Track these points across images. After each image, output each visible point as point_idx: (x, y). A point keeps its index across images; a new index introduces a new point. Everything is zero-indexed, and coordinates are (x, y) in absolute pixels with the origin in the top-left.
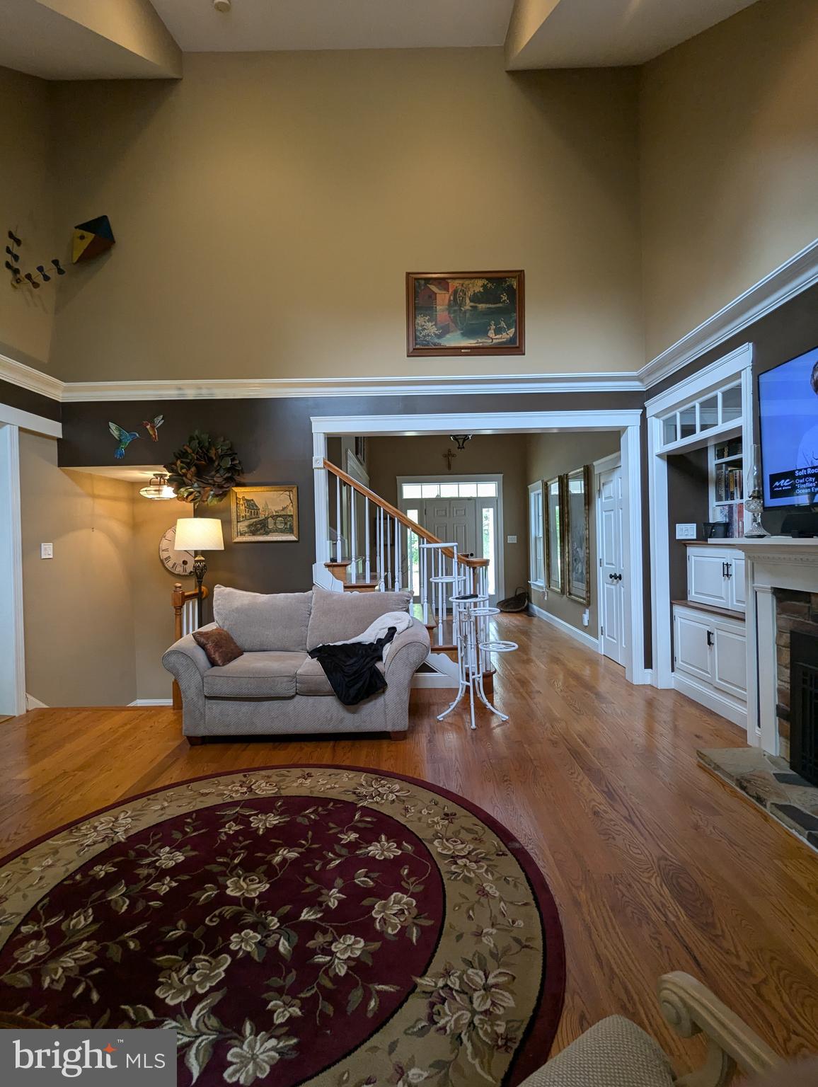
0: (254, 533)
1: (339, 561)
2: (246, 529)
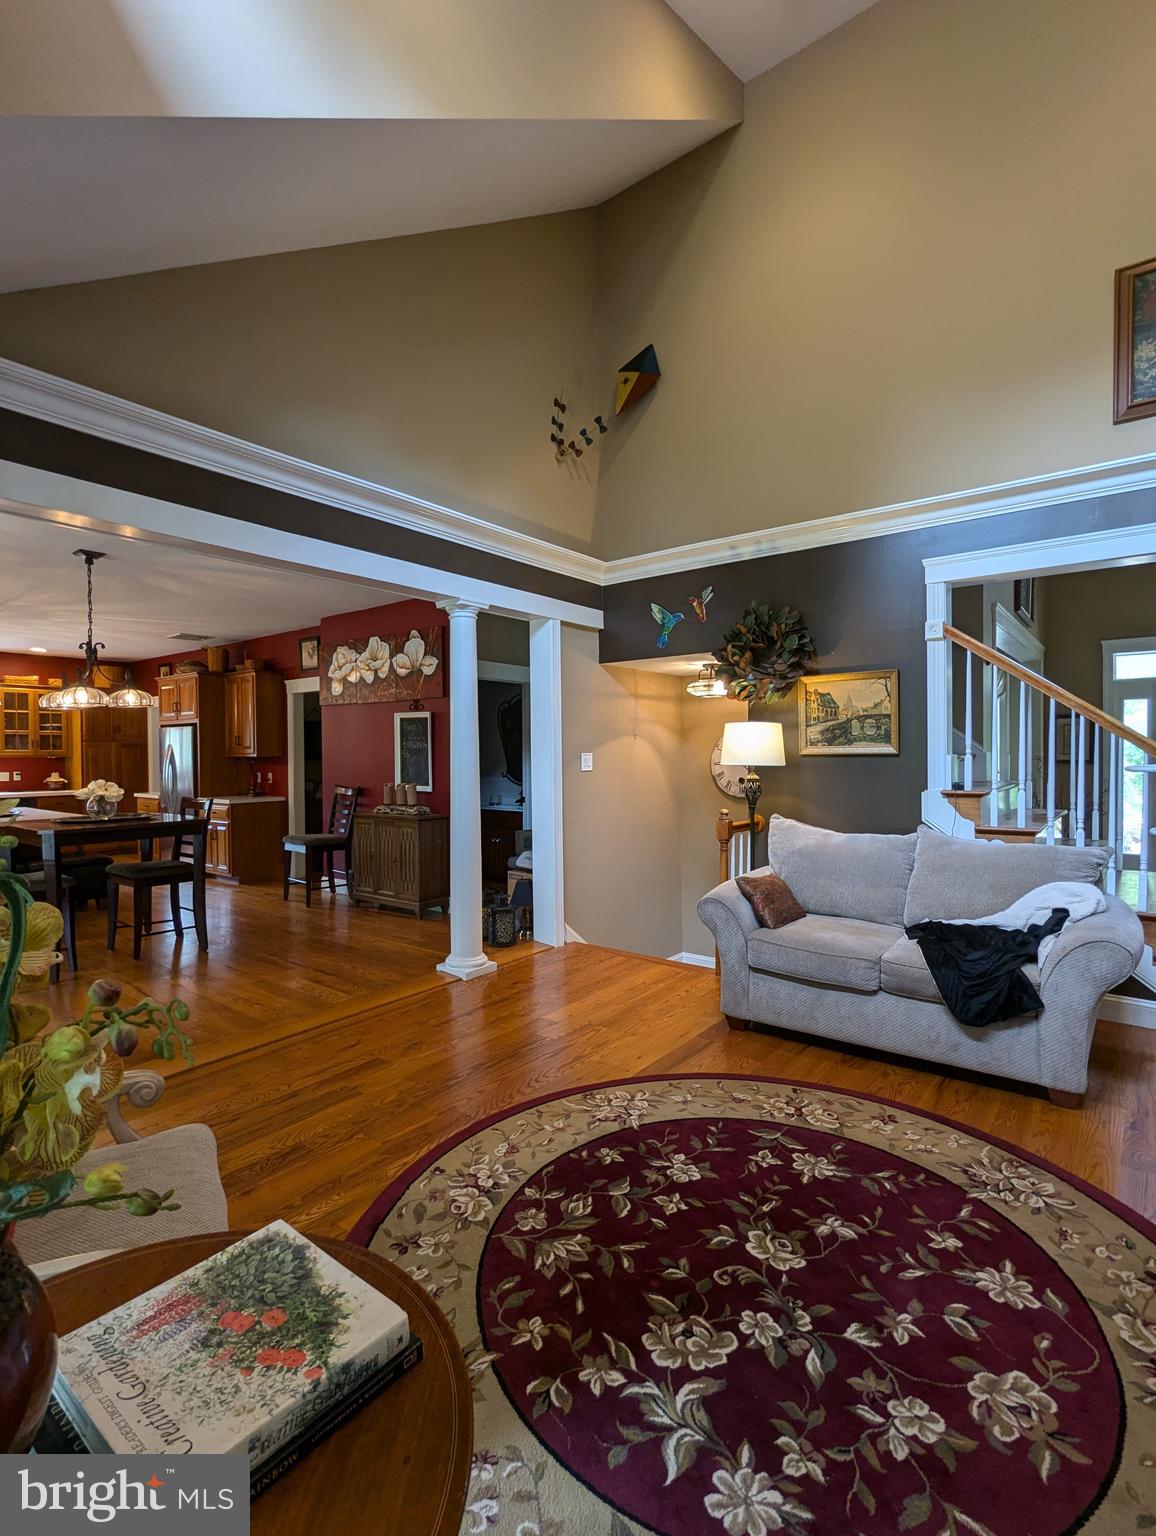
0: (830, 742)
1: (968, 787)
2: (819, 736)
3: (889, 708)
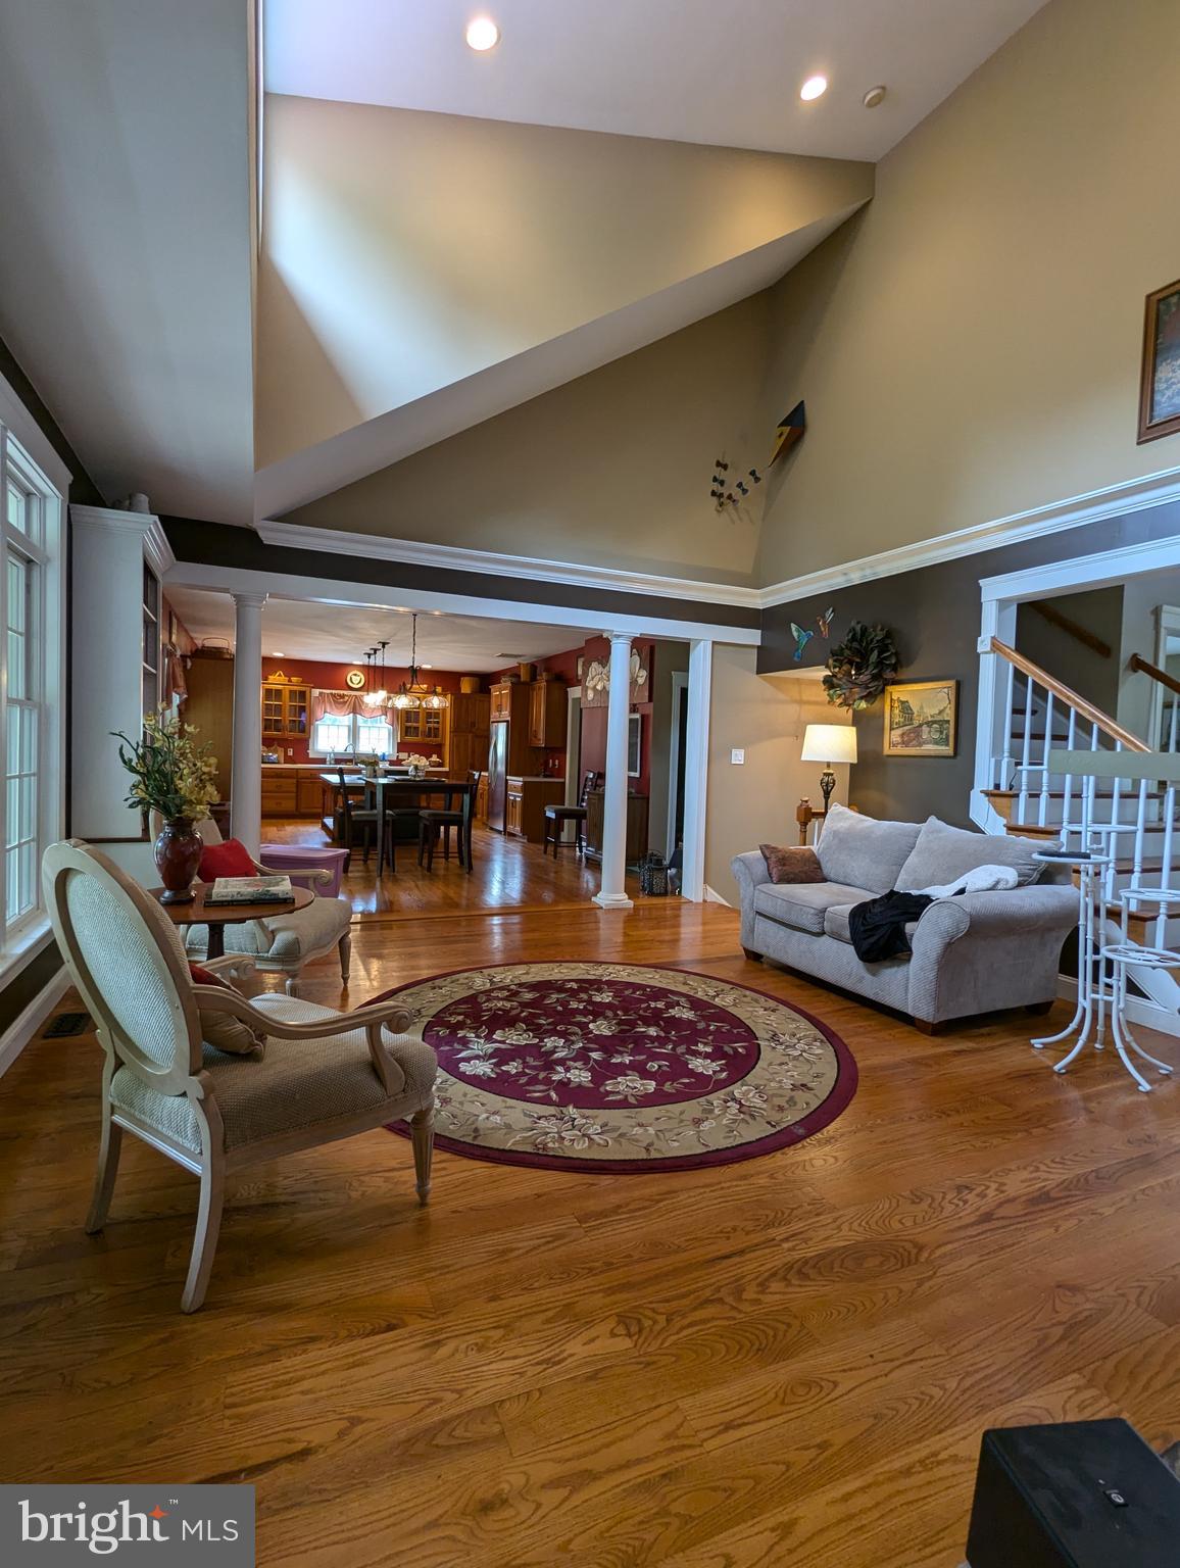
0: (905, 744)
1: (1004, 788)
2: (899, 739)
3: (949, 715)
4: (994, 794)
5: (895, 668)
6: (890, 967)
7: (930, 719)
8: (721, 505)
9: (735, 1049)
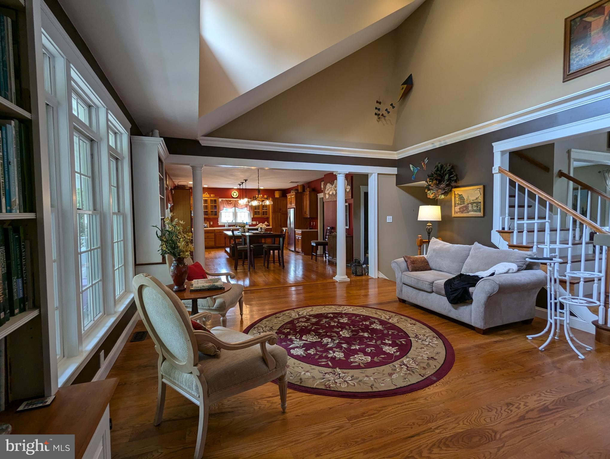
0: (462, 212)
1: (506, 229)
3: (481, 199)
4: (502, 232)
5: (456, 181)
6: (464, 306)
7: (472, 202)
8: (379, 118)
9: (401, 342)
